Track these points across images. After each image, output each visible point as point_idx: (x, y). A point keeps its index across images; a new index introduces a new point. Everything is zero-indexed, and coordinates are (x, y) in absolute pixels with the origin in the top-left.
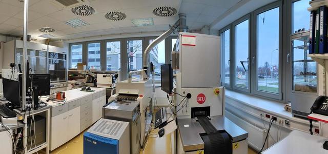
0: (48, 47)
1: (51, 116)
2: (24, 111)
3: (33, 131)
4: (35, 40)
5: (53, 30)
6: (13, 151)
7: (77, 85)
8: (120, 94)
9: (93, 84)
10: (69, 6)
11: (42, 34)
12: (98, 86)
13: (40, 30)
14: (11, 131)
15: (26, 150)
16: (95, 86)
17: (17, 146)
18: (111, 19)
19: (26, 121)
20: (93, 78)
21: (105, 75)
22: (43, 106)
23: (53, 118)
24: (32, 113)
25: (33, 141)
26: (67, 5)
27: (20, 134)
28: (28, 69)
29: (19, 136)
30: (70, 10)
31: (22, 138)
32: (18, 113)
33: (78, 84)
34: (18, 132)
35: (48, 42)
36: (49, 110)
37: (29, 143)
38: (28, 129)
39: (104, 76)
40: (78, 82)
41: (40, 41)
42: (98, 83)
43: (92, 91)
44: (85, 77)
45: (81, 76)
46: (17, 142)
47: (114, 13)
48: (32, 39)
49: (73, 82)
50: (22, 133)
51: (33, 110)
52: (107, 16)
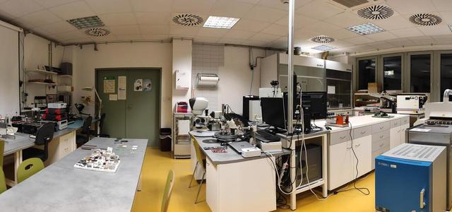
0: (325, 63)
1: (329, 144)
2: (291, 135)
3: (304, 162)
4: (307, 54)
5: (332, 40)
6: (277, 186)
7: (368, 112)
8: (432, 118)
9: (391, 110)
10: (354, 8)
11: (317, 45)
12: (398, 112)
13: (314, 40)
14: (274, 158)
15: (294, 185)
16: (394, 112)
17: (282, 180)
18: (418, 24)
19: (293, 147)
20: (391, 102)
21: (409, 96)
22: (317, 131)
23: (331, 147)
24: (301, 137)
25: (304, 175)
26: (349, 6)
27: (286, 164)
28: (295, 84)
29: (284, 167)
30: (356, 12)
31: (288, 169)
32: (283, 138)
33: (369, 110)
34: (284, 162)
35: (326, 56)
36: (325, 136)
37: (298, 178)
38: (297, 159)
39: (407, 99)
40: (368, 108)
41: (314, 55)
42: (398, 107)
43: (390, 117)
44: (379, 102)
45: (373, 101)
46: (282, 174)
47: (423, 16)
48: (302, 53)
49: (362, 108)
50: (289, 163)
51: (303, 134)
52: (413, 19)
